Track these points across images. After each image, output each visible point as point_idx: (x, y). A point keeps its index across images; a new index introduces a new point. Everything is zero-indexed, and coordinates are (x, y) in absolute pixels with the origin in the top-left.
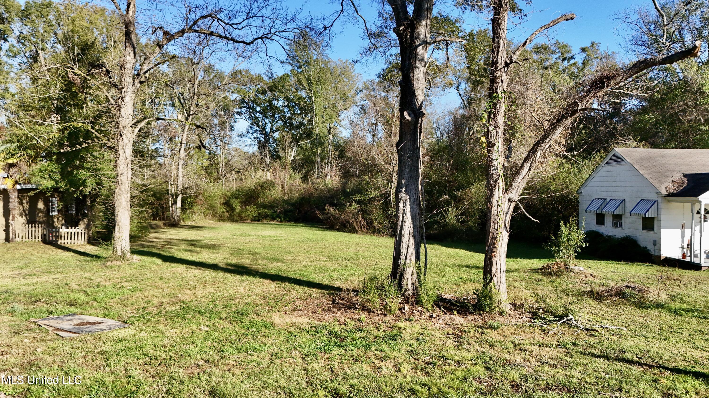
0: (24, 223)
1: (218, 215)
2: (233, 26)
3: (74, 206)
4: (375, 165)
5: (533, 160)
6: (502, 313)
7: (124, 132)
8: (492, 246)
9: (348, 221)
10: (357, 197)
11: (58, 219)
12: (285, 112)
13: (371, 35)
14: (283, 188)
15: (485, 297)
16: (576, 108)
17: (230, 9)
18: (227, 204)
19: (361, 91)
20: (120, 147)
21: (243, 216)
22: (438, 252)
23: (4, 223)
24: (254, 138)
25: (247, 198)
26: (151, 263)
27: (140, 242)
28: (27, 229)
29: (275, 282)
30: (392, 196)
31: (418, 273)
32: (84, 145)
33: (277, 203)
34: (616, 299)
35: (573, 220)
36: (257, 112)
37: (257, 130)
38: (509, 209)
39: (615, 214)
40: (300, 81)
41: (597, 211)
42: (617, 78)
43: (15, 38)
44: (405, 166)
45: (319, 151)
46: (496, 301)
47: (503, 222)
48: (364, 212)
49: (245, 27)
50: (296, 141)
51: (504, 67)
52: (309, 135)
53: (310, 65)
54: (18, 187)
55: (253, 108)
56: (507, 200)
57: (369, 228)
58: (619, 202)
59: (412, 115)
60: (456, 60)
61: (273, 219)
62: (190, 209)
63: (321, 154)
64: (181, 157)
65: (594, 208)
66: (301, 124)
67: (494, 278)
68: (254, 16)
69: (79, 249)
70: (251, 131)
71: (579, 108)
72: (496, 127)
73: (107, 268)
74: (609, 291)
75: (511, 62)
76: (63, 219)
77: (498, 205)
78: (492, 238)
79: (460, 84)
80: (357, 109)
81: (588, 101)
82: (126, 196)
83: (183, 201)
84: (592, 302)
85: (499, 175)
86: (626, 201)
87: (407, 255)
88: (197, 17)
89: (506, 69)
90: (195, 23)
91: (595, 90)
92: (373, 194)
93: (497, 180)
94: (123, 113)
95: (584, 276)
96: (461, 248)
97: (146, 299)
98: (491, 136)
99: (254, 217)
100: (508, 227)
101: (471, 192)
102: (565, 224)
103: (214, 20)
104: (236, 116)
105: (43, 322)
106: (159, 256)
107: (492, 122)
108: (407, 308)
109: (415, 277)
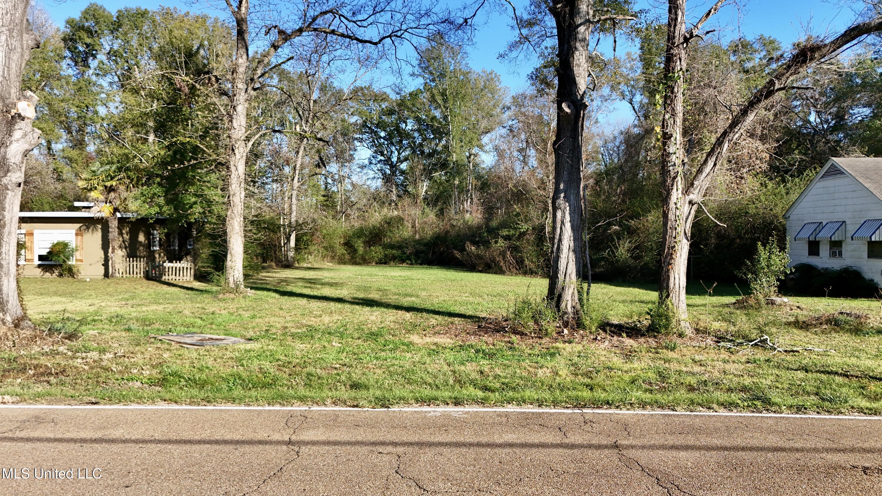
0: (123, 256)
1: (337, 257)
2: (358, 23)
3: (177, 241)
4: (527, 192)
5: (718, 154)
6: (681, 335)
7: (237, 146)
8: (669, 257)
9: (493, 260)
10: (505, 232)
11: (160, 255)
12: (414, 138)
13: (521, 23)
14: (413, 226)
15: (660, 316)
16: (772, 88)
17: (353, 4)
18: (348, 244)
19: (509, 108)
20: (232, 163)
21: (367, 257)
22: (605, 291)
23: (103, 257)
24: (378, 170)
25: (372, 238)
26: (267, 296)
27: (252, 281)
28: (128, 263)
29: (411, 313)
30: (548, 229)
31: (579, 292)
32: (193, 162)
33: (406, 243)
34: (826, 327)
35: (773, 241)
36: (381, 137)
37: (381, 160)
38: (690, 213)
39: (833, 239)
40: (433, 96)
41: (809, 238)
42: (823, 50)
43: (104, 54)
44: (564, 168)
45: (457, 182)
46: (674, 321)
47: (683, 228)
48: (515, 249)
49: (371, 24)
50: (428, 173)
51: (683, 43)
52: (444, 165)
53: (446, 76)
54: (118, 215)
55: (376, 133)
56: (687, 202)
57: (520, 268)
58: (839, 224)
59: (572, 107)
60: (628, 65)
61: (403, 261)
62: (306, 248)
63: (458, 187)
64: (295, 188)
65: (806, 234)
66: (435, 151)
67: (671, 295)
68: (382, 11)
69: (185, 285)
70: (374, 161)
71: (776, 88)
72: (673, 115)
73: (220, 300)
74: (818, 319)
75: (692, 36)
76: (164, 255)
77: (677, 208)
78: (669, 248)
79: (634, 95)
80: (503, 131)
81: (788, 78)
82: (239, 220)
83: (297, 240)
84: (795, 330)
85: (678, 172)
86: (847, 222)
87: (566, 273)
88: (316, 14)
89: (685, 45)
90: (314, 19)
91: (796, 65)
92: (524, 227)
93: (675, 178)
94: (235, 124)
95: (789, 308)
96: (634, 286)
97: (267, 324)
98: (667, 126)
99: (380, 260)
100: (689, 235)
101: (647, 221)
102: (764, 245)
103: (335, 17)
104: (357, 143)
105: (163, 337)
106: (276, 291)
107: (669, 109)
108: (566, 331)
109: (576, 298)
